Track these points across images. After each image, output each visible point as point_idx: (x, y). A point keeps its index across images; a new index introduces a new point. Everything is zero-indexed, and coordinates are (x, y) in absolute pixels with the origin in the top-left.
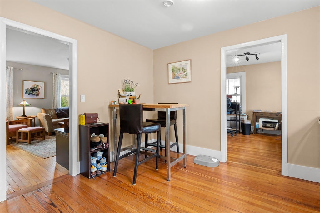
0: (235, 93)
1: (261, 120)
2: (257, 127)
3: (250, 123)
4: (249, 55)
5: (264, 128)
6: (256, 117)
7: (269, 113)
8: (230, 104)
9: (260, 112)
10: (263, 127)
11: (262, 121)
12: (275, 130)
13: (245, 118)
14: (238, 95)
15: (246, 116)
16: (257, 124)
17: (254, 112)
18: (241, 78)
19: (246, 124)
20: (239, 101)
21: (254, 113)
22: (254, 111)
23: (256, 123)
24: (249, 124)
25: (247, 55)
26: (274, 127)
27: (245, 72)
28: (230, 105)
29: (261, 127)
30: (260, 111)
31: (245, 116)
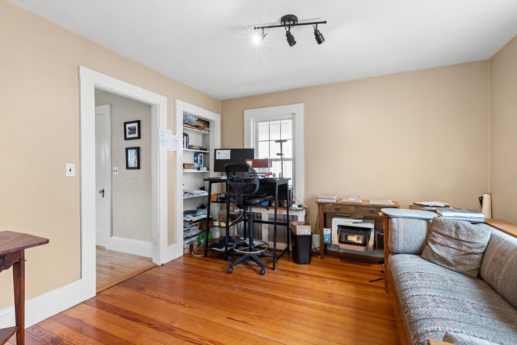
0: (278, 154)
1: (336, 222)
2: (327, 240)
3: (310, 234)
4: (294, 25)
5: (342, 246)
6: (325, 214)
7: (354, 206)
8: (255, 186)
9: (334, 204)
10: (340, 242)
11: (339, 226)
12: (367, 250)
13: (301, 216)
14: (288, 160)
15: (304, 211)
16: (326, 231)
17: (319, 204)
18: (293, 117)
19: (299, 236)
20: (288, 174)
21: (321, 206)
22: (319, 200)
23: (325, 229)
24: (308, 236)
25: (289, 26)
26: (365, 244)
27: (303, 104)
28: (258, 187)
29: (335, 240)
30: (332, 201)
31: (301, 212)
